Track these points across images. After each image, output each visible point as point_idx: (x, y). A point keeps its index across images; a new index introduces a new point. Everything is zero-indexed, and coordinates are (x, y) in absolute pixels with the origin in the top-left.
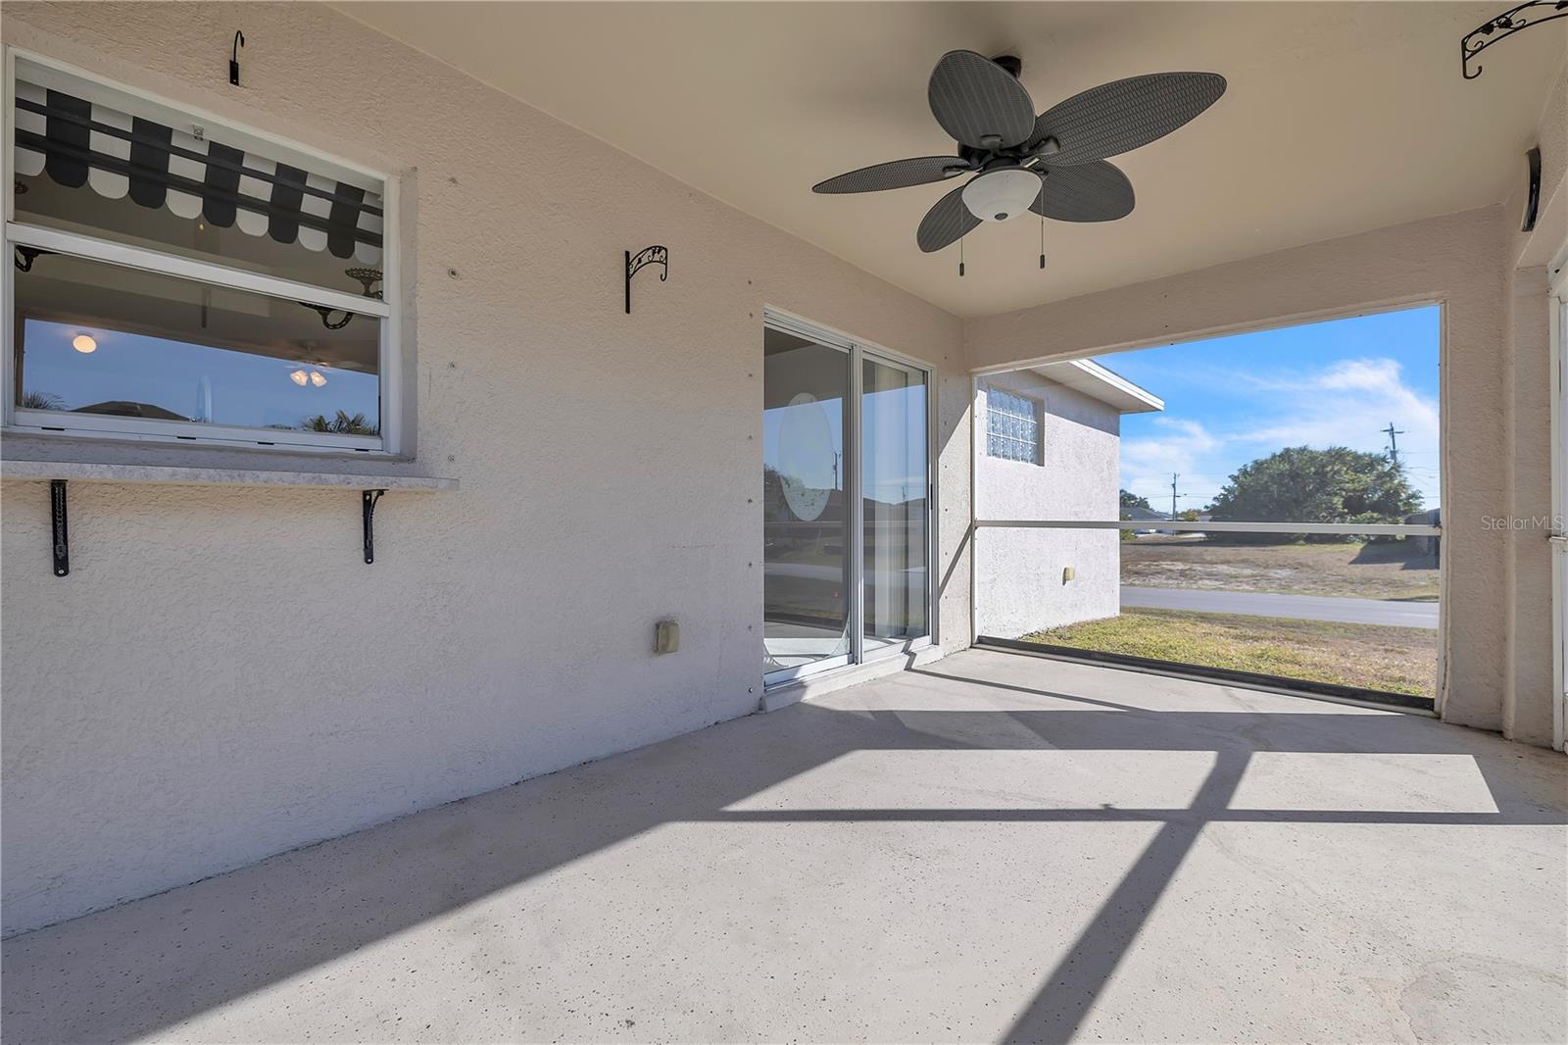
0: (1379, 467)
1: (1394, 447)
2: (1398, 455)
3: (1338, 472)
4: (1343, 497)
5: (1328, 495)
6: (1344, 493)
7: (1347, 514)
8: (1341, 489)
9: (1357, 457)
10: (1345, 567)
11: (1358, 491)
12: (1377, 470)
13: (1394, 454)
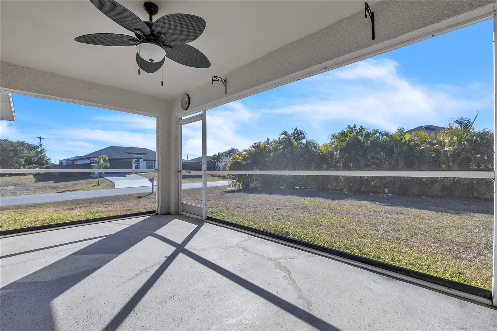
0: (37, 149)
1: (41, 143)
2: (42, 146)
3: (22, 150)
4: (24, 159)
5: (18, 158)
6: (25, 158)
7: (26, 165)
8: (24, 156)
9: (29, 145)
10: (34, 184)
11: (30, 157)
12: (36, 150)
13: (41, 145)
